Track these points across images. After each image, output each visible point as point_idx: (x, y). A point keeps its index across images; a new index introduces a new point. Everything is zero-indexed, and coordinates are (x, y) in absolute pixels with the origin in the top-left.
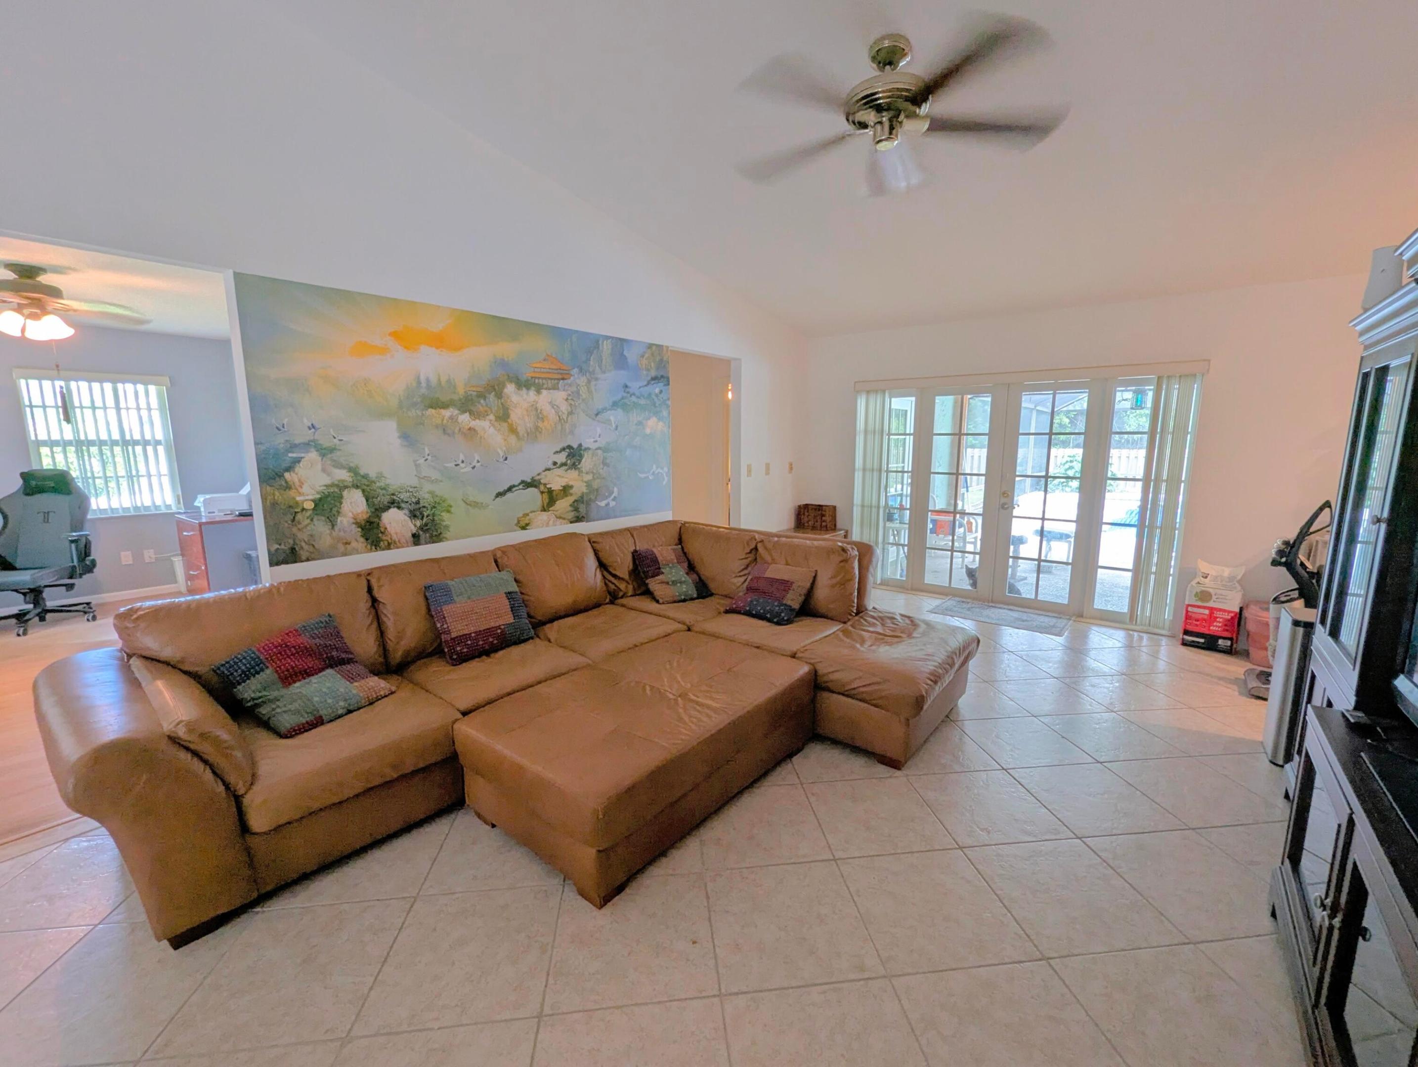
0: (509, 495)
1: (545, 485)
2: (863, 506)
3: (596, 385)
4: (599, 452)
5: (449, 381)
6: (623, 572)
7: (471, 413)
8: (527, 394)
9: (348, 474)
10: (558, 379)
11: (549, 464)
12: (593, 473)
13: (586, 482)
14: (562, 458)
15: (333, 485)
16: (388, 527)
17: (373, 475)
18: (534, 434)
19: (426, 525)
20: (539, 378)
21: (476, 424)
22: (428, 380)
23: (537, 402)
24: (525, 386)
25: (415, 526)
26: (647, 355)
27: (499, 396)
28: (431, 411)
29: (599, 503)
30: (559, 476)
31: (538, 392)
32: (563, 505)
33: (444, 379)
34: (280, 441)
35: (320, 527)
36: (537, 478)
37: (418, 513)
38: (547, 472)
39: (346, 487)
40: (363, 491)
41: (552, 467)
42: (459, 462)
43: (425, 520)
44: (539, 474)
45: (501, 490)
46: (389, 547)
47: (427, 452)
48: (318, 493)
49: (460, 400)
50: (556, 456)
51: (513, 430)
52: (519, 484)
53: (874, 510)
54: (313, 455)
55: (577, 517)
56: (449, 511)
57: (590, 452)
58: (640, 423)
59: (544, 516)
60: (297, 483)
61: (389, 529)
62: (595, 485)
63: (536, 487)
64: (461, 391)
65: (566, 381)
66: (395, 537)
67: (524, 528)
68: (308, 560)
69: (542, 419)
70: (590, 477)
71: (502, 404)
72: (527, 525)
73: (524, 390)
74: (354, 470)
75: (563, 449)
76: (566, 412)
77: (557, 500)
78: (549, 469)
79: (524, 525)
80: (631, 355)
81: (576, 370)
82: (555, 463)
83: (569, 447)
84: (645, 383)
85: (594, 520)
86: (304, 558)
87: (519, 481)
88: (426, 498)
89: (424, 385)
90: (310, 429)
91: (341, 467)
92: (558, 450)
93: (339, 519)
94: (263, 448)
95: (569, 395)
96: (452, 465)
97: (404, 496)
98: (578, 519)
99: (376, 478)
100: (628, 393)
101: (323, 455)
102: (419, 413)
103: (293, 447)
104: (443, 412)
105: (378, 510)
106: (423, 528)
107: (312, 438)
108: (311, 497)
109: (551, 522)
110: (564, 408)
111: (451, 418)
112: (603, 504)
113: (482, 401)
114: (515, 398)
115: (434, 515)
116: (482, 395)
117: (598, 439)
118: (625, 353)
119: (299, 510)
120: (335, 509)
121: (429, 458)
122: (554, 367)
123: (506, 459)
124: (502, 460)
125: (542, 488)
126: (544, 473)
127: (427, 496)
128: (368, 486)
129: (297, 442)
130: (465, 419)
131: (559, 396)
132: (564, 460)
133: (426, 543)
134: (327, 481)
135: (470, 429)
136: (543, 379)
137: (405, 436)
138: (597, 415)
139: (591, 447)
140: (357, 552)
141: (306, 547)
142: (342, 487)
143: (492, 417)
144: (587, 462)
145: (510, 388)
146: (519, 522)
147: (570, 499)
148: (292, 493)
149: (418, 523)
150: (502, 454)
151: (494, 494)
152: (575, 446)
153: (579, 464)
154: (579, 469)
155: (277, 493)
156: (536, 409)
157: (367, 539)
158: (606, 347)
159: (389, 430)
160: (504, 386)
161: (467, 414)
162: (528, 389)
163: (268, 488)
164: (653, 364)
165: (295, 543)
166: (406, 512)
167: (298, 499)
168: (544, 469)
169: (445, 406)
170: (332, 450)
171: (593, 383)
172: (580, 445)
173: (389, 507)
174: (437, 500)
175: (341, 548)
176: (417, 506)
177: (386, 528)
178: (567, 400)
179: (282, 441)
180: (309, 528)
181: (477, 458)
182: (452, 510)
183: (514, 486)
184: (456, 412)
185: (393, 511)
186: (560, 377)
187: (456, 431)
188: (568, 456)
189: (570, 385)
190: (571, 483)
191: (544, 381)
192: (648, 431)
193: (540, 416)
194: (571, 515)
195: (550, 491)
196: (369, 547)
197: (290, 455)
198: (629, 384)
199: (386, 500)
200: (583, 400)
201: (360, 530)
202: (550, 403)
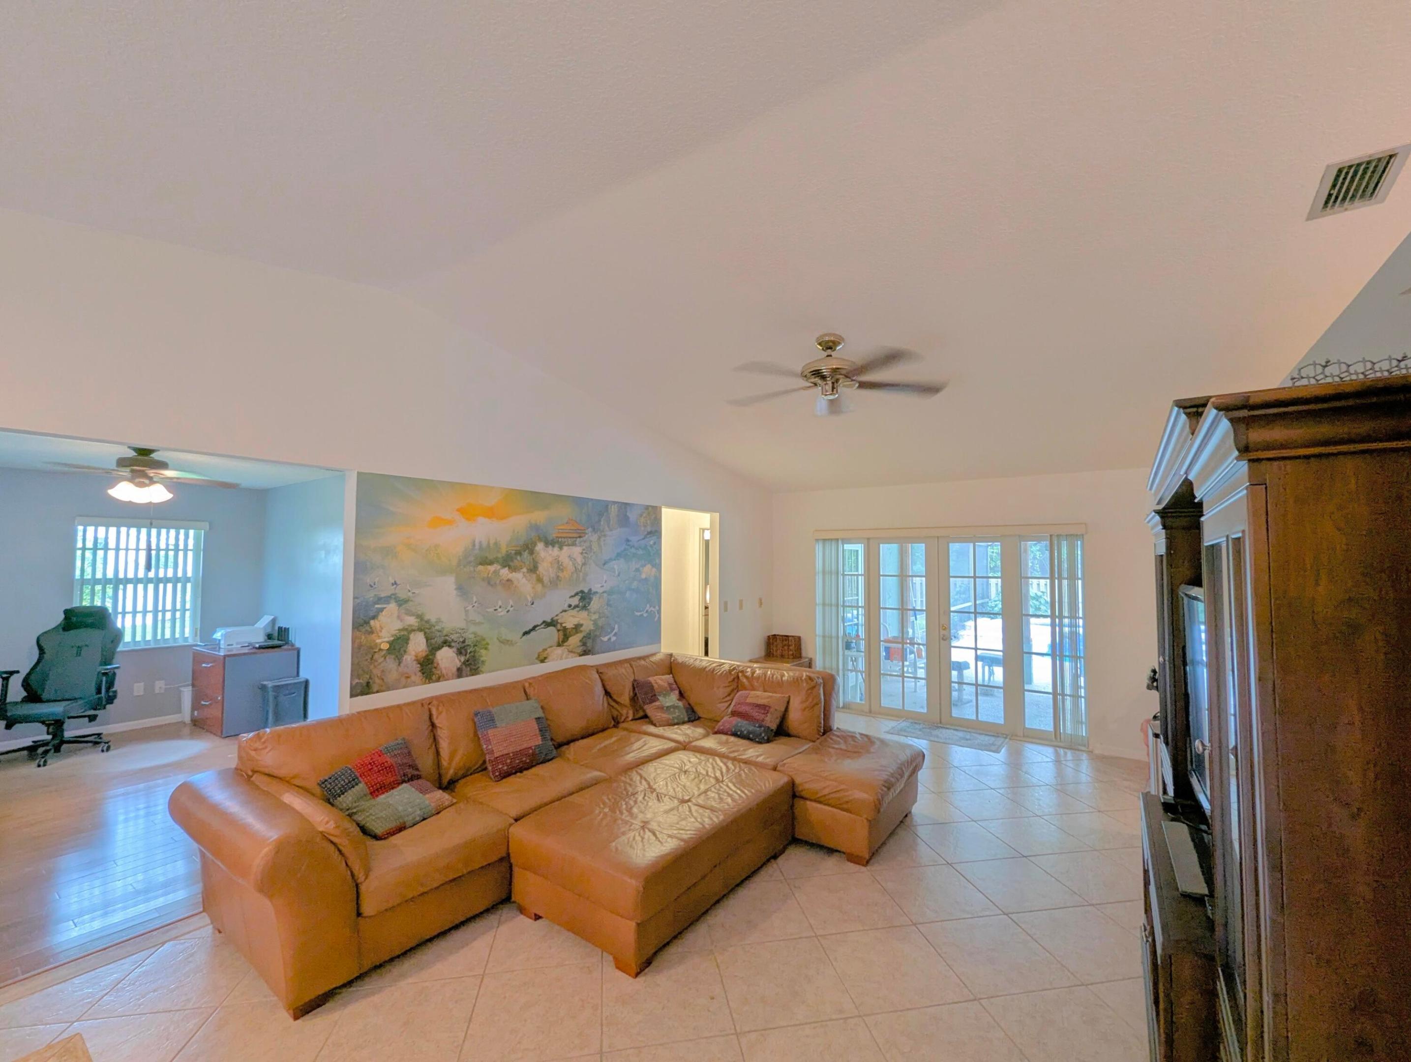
0: (533, 633)
1: (561, 624)
2: (824, 637)
3: (604, 540)
4: (605, 595)
5: (496, 543)
6: (625, 699)
7: (509, 567)
8: (553, 550)
9: (416, 620)
10: (576, 538)
11: (566, 607)
12: (599, 613)
13: (593, 621)
14: (575, 601)
15: (404, 629)
16: (440, 662)
17: (433, 620)
18: (555, 582)
19: (468, 661)
20: (561, 537)
21: (514, 576)
22: (480, 543)
23: (559, 557)
24: (551, 544)
25: (460, 661)
26: (644, 515)
27: (532, 552)
28: (481, 567)
29: (602, 638)
30: (572, 616)
31: (561, 548)
32: (574, 640)
33: (492, 542)
34: (370, 596)
35: (390, 664)
36: (555, 618)
37: (463, 651)
38: (564, 613)
39: (414, 630)
40: (425, 633)
41: (567, 609)
42: (497, 607)
43: (468, 656)
44: (557, 615)
45: (527, 629)
46: (438, 680)
47: (475, 599)
48: (393, 636)
49: (503, 557)
50: (571, 599)
51: (540, 580)
52: (542, 624)
53: (834, 641)
54: (393, 606)
55: (585, 651)
56: (486, 649)
57: (598, 595)
58: (637, 570)
59: (559, 651)
60: (378, 628)
61: (440, 665)
62: (600, 623)
63: (554, 626)
64: (504, 551)
65: (582, 539)
66: (444, 672)
67: (542, 661)
68: (377, 692)
69: (562, 570)
70: (596, 616)
71: (533, 559)
73: (550, 547)
74: (420, 617)
75: (577, 594)
76: (580, 563)
77: (571, 636)
78: (565, 611)
79: (542, 659)
80: (632, 516)
81: (590, 529)
82: (570, 606)
83: (582, 592)
84: (643, 537)
85: (598, 653)
86: (375, 690)
87: (541, 622)
88: (470, 638)
89: (477, 547)
90: (393, 584)
91: (413, 615)
92: (573, 594)
93: (405, 657)
94: (358, 601)
95: (584, 550)
96: (491, 610)
97: (454, 637)
98: (585, 653)
99: (436, 622)
100: (629, 545)
101: (400, 605)
102: (472, 569)
103: (379, 600)
104: (489, 567)
105: (434, 649)
106: (466, 663)
107: (393, 592)
108: (386, 639)
109: (564, 656)
110: (580, 560)
111: (495, 572)
112: (606, 639)
113: (519, 558)
114: (543, 554)
115: (475, 652)
116: (519, 553)
117: (605, 584)
118: (628, 514)
119: (377, 650)
120: (402, 650)
121: (476, 605)
122: (572, 528)
123: (533, 604)
124: (529, 604)
125: (559, 626)
126: (561, 614)
127: (472, 636)
128: (429, 629)
129: (382, 595)
130: (505, 572)
131: (576, 551)
132: (577, 603)
133: (467, 676)
134: (399, 625)
135: (508, 580)
136: (564, 538)
137: (460, 588)
138: (604, 564)
139: (598, 591)
140: (415, 684)
141: (377, 681)
142: (410, 630)
143: (525, 570)
144: (595, 604)
145: (540, 546)
146: (539, 656)
147: (580, 636)
148: (373, 636)
149: (463, 659)
150: (530, 599)
151: (521, 633)
152: (586, 591)
153: (589, 605)
154: (588, 610)
155: (363, 637)
156: (558, 562)
157: (423, 674)
158: (614, 510)
159: (449, 583)
160: (535, 545)
161: (507, 568)
162: (553, 546)
163: (358, 633)
164: (648, 522)
165: (370, 678)
166: (455, 649)
167: (378, 641)
168: (561, 611)
169: (491, 563)
170: (406, 601)
171: (602, 539)
172: (590, 590)
173: (443, 647)
174: (478, 639)
175: (403, 680)
176: (463, 645)
177: (438, 664)
178: (582, 553)
179: (372, 595)
180: (382, 665)
181: (511, 603)
182: (490, 647)
183: (537, 626)
184: (499, 567)
185: (445, 649)
186: (578, 535)
187: (498, 582)
188: (580, 599)
189: (585, 542)
190: (581, 622)
191: (566, 540)
192: (643, 576)
193: (560, 567)
194: (580, 650)
195: (565, 629)
196: (424, 680)
197: (377, 606)
198: (630, 538)
199: (439, 640)
200: (594, 553)
201: (419, 665)
202: (569, 556)
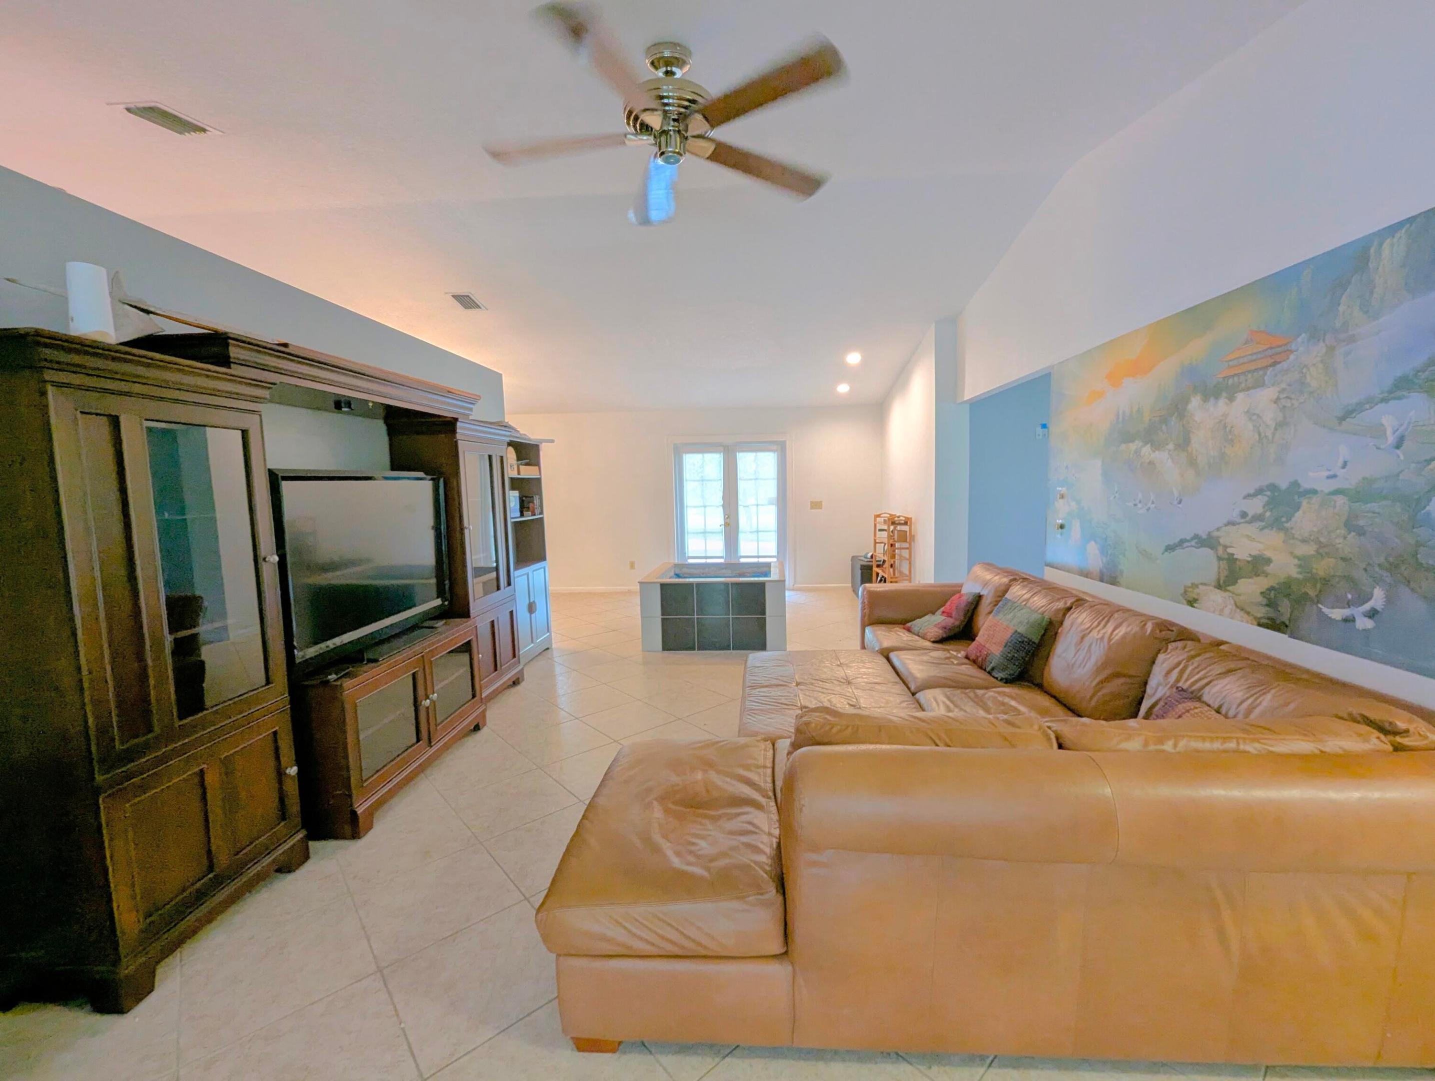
0: (1179, 551)
1: (1226, 547)
4: (1341, 500)
5: (1138, 410)
7: (1152, 443)
8: (1215, 406)
9: (1076, 506)
10: (1264, 368)
11: (1235, 515)
12: (1315, 542)
13: (1299, 559)
14: (1256, 506)
15: (1070, 514)
19: (1109, 564)
20: (1233, 376)
21: (1156, 456)
22: (1124, 413)
23: (1228, 416)
24: (1213, 394)
25: (1102, 562)
27: (1181, 416)
29: (1325, 610)
30: (1248, 537)
31: (1231, 399)
32: (1251, 589)
33: (1134, 409)
36: (1216, 534)
37: (1105, 550)
38: (1230, 528)
39: (1074, 516)
40: (1081, 521)
41: (1239, 520)
43: (1108, 558)
44: (1218, 529)
45: (1172, 543)
46: (1088, 575)
47: (1116, 489)
48: (1064, 519)
49: (1145, 429)
50: (1248, 501)
51: (1192, 462)
52: (1192, 539)
55: (1273, 620)
56: (1125, 555)
57: (1316, 500)
59: (1218, 597)
60: (1058, 510)
62: (1321, 568)
63: (1212, 548)
64: (1147, 419)
65: (1278, 367)
66: (1091, 568)
67: (1191, 603)
69: (1231, 442)
70: (1308, 550)
71: (1183, 426)
72: (1196, 600)
73: (1212, 400)
75: (1259, 492)
76: (1274, 424)
77: (1240, 577)
78: (1232, 524)
79: (1191, 599)
81: (1303, 340)
82: (1244, 515)
83: (1273, 487)
85: (1307, 641)
87: (1193, 535)
88: (1110, 536)
89: (1121, 419)
90: (1065, 468)
91: (1074, 499)
92: (1252, 491)
93: (1070, 542)
95: (1284, 390)
96: (1131, 504)
97: (1099, 531)
98: (1275, 625)
99: (1087, 511)
101: (1068, 489)
102: (1115, 449)
103: (1059, 483)
104: (1130, 445)
105: (1085, 540)
106: (1108, 567)
107: (1065, 476)
108: (1061, 521)
109: (1227, 611)
110: (1270, 415)
111: (1136, 451)
112: (1337, 614)
113: (1163, 427)
114: (1199, 416)
115: (1113, 555)
116: (1164, 420)
120: (1069, 533)
121: (1117, 495)
122: (1263, 348)
123: (1180, 502)
124: (1175, 503)
125: (1220, 551)
126: (1224, 529)
127: (1113, 535)
128: (1082, 517)
130: (1146, 451)
131: (1264, 397)
132: (1260, 510)
133: (1107, 582)
134: (1068, 510)
135: (1149, 463)
137: (1104, 473)
138: (1342, 419)
139: (1318, 489)
143: (1171, 446)
144: (1303, 519)
145: (1195, 402)
146: (1186, 592)
147: (1262, 583)
149: (1105, 560)
150: (1176, 494)
151: (1163, 548)
152: (1284, 486)
153: (1289, 520)
154: (1286, 530)
156: (1225, 427)
159: (1099, 467)
160: (1187, 401)
161: (1149, 446)
162: (1217, 397)
166: (1100, 546)
167: (1057, 521)
168: (1225, 522)
169: (1132, 439)
172: (1295, 484)
173: (1091, 539)
174: (1118, 540)
176: (1105, 543)
178: (1276, 401)
181: (1151, 497)
183: (1186, 541)
184: (1141, 444)
185: (1092, 543)
186: (1271, 361)
187: (1138, 465)
188: (1267, 504)
189: (1286, 372)
190: (1268, 554)
191: (1242, 378)
193: (1229, 437)
194: (1264, 613)
195: (1231, 560)
199: (1090, 532)
202: (1248, 412)
